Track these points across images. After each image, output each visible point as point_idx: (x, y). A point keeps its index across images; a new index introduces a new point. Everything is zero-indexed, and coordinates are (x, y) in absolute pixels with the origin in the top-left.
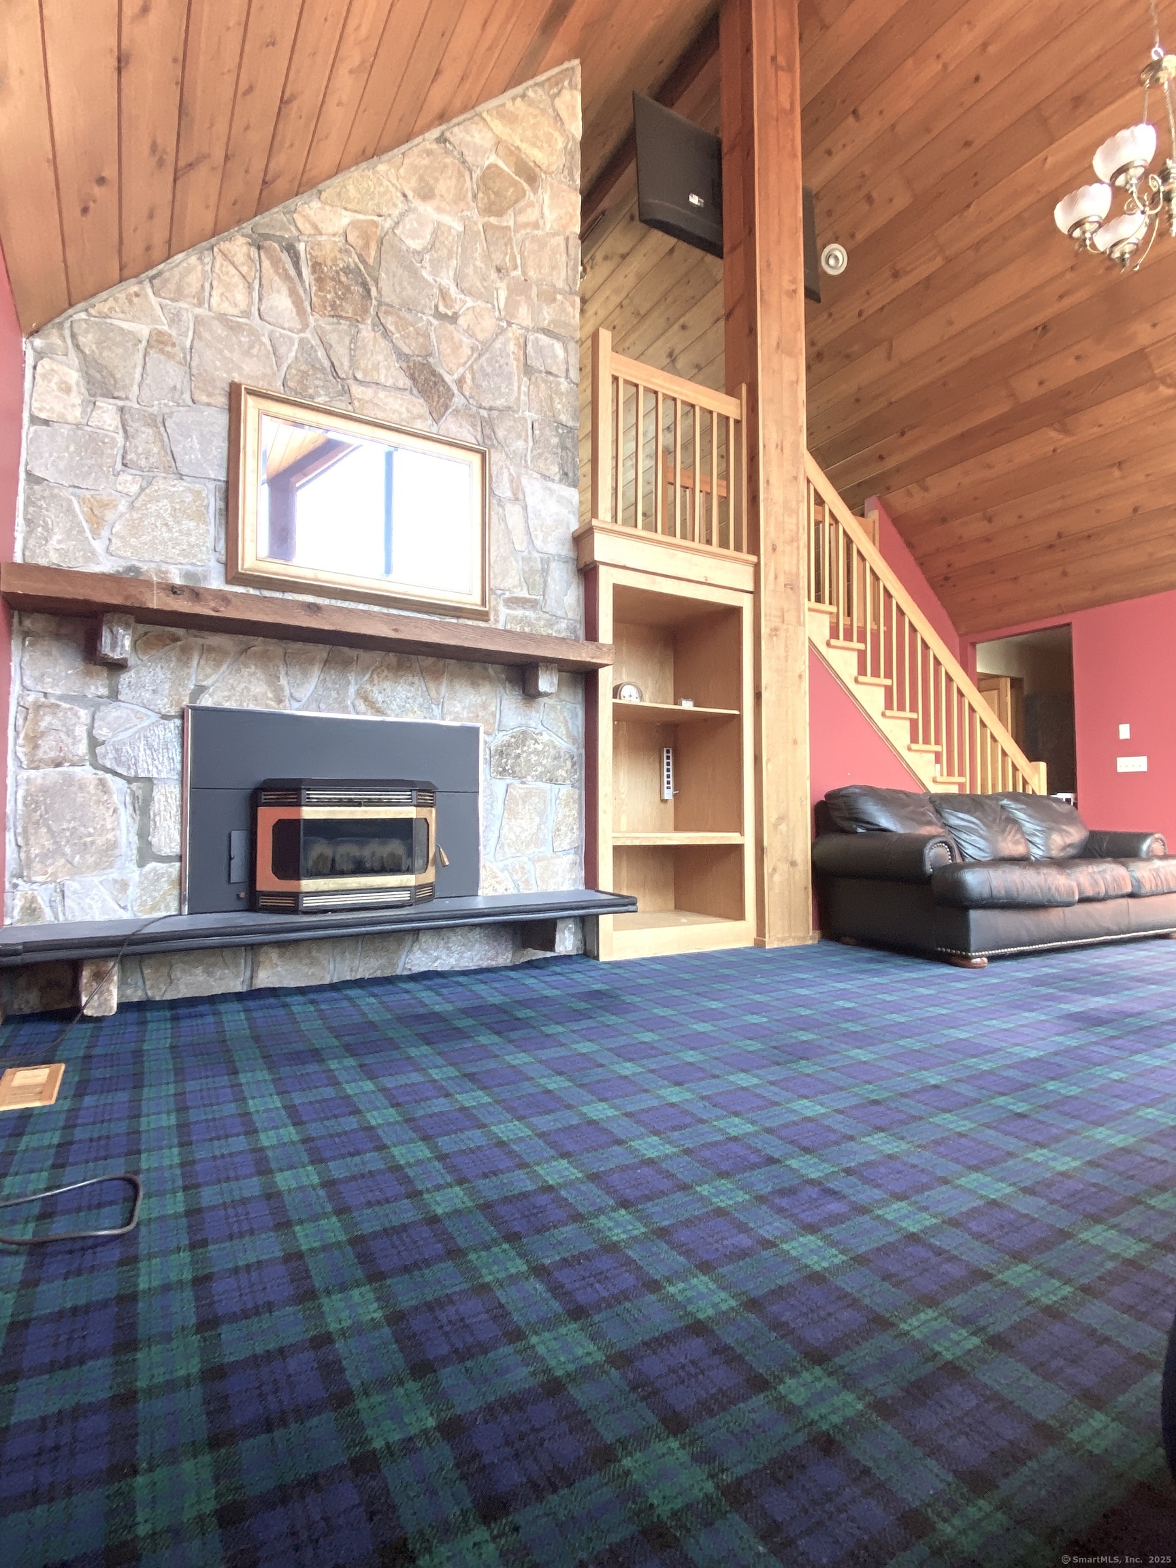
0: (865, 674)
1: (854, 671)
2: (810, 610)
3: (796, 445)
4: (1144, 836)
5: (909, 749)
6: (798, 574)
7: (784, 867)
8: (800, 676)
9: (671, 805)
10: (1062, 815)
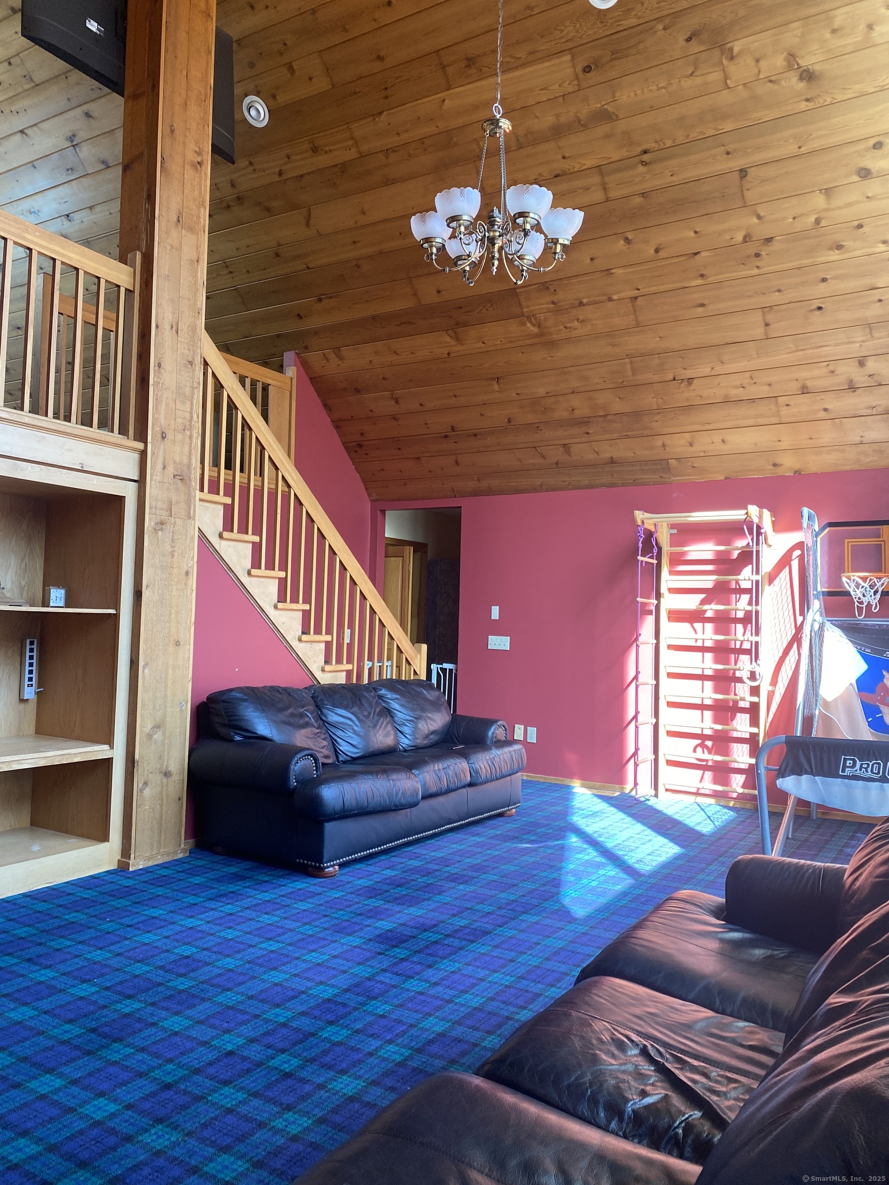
0: (260, 568)
1: (248, 565)
2: (201, 500)
3: (193, 329)
4: (491, 723)
5: (300, 640)
6: (189, 466)
7: (156, 779)
8: (187, 573)
9: (32, 707)
10: (430, 702)
